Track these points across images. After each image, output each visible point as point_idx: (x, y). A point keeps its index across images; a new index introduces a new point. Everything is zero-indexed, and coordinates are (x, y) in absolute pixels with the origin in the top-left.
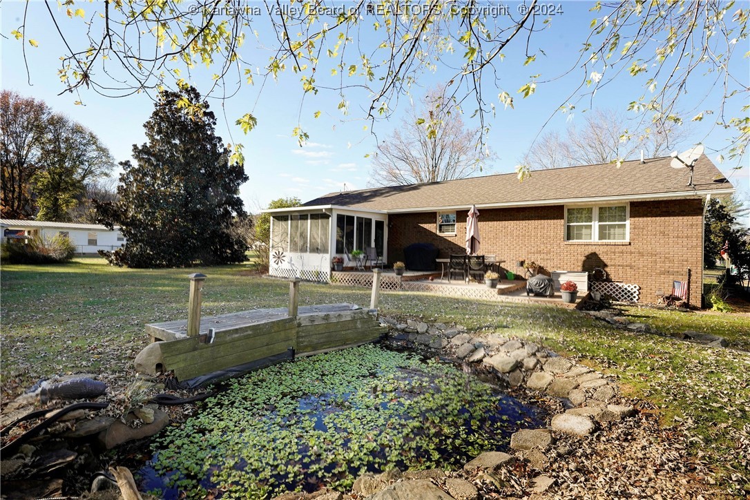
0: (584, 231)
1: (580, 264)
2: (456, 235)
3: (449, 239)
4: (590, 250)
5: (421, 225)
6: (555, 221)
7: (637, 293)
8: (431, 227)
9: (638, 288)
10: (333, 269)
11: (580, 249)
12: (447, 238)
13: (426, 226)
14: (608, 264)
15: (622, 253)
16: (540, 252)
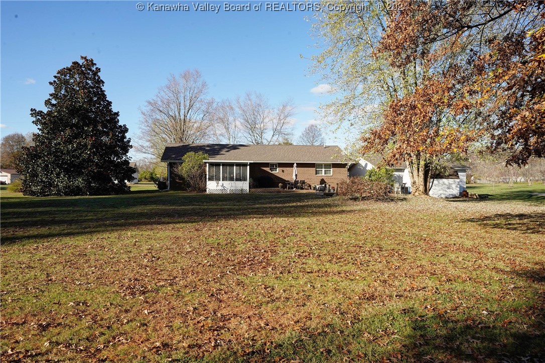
0: (320, 172)
1: (319, 182)
2: (278, 173)
3: (275, 174)
4: (322, 178)
5: (262, 168)
6: (313, 168)
8: (267, 169)
10: (250, 188)
11: (319, 178)
13: (265, 169)
14: (327, 182)
15: (330, 178)
16: (308, 179)
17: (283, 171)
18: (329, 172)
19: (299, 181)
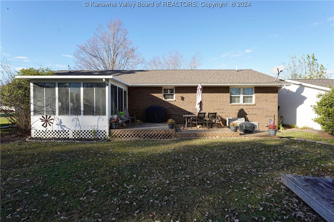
0: (236, 99)
1: (237, 114)
2: (175, 101)
3: (171, 103)
4: (241, 107)
5: (152, 94)
6: (226, 94)
7: (258, 125)
8: (160, 96)
9: (258, 123)
10: (111, 128)
11: (237, 107)
12: (169, 102)
13: (156, 95)
14: (247, 113)
15: (252, 109)
16: (219, 109)
17: (183, 99)
18: (249, 99)
19: (207, 115)
